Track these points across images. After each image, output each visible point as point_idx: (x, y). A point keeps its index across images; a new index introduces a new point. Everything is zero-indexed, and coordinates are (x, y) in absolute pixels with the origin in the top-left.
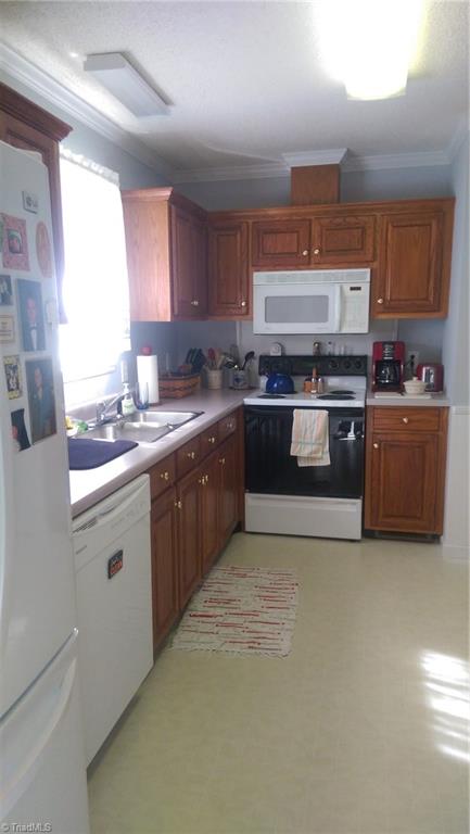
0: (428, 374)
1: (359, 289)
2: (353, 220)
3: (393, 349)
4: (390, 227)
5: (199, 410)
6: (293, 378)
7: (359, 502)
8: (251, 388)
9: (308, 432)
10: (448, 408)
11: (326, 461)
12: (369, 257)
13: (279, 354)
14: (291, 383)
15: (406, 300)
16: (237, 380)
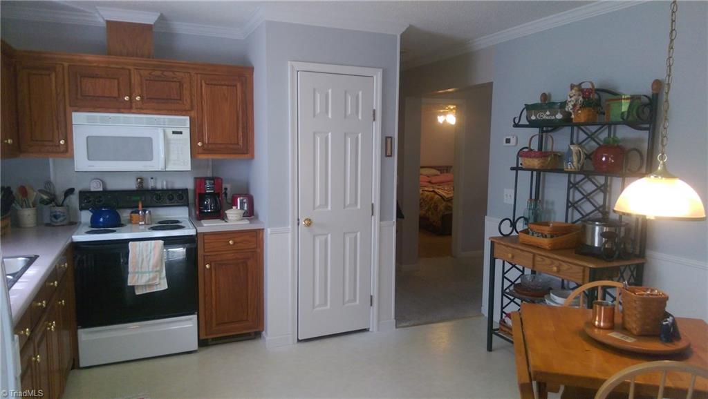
0: (242, 203)
1: (181, 133)
2: (170, 74)
3: (214, 184)
4: (204, 85)
5: (32, 253)
6: (118, 211)
7: (195, 317)
8: (73, 224)
9: (145, 263)
10: (263, 229)
11: (164, 286)
12: (187, 107)
13: (101, 189)
14: (118, 217)
15: (221, 144)
16: (56, 217)
